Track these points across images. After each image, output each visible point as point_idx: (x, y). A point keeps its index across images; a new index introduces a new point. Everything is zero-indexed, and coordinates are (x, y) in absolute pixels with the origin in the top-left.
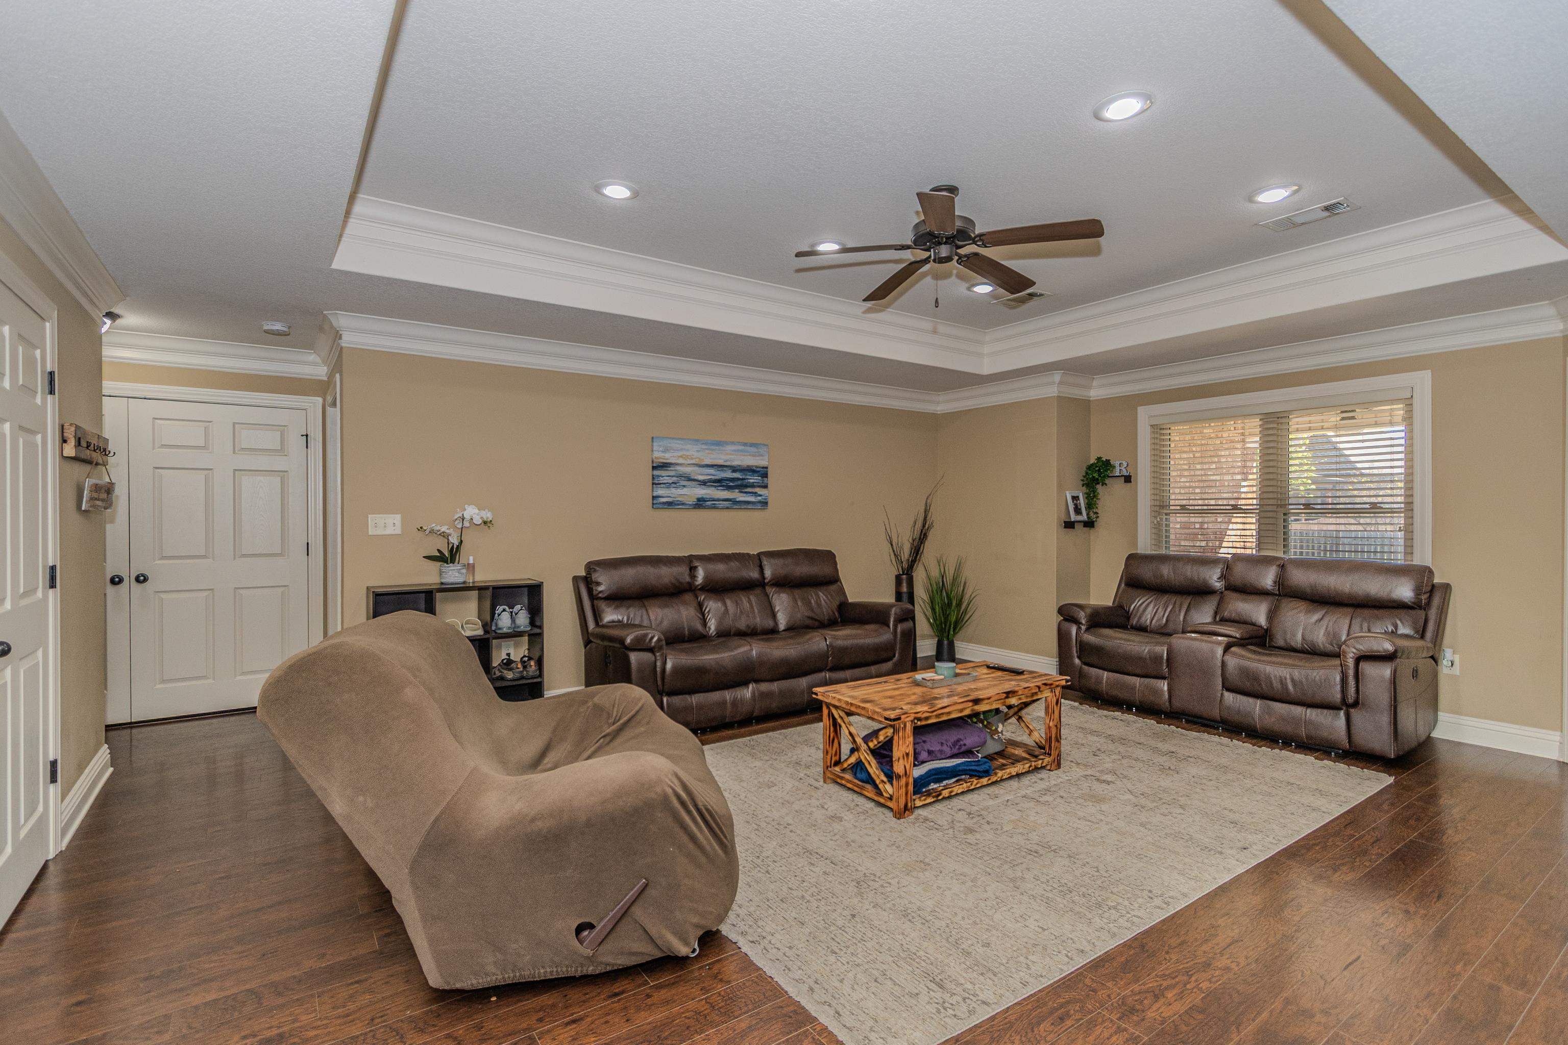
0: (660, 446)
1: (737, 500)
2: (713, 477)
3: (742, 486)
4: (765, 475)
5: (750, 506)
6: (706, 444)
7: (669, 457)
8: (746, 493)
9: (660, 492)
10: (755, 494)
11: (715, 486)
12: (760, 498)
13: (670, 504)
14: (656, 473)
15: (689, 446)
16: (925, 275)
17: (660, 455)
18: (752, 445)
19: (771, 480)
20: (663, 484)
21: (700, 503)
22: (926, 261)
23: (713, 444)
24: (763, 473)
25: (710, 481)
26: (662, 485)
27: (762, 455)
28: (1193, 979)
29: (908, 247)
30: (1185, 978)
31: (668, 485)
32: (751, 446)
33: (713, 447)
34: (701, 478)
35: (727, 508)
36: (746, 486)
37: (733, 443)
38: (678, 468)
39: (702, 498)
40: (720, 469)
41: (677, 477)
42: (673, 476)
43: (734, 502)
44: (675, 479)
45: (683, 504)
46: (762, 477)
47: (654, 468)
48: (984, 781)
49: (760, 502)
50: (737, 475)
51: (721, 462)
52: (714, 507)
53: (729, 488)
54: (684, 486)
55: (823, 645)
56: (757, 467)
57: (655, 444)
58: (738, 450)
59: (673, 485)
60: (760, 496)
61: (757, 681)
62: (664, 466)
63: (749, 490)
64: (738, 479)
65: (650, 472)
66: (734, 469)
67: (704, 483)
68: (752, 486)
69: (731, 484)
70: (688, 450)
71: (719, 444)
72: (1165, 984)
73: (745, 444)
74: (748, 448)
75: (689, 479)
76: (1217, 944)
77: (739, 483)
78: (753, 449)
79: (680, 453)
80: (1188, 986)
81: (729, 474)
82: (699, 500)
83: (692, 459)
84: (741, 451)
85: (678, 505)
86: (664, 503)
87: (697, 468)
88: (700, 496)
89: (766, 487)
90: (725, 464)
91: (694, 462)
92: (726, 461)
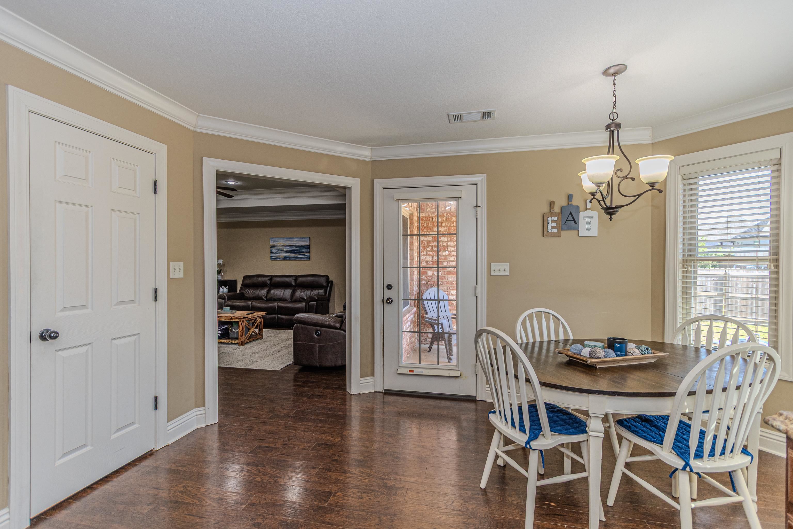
0: (272, 241)
2: (289, 250)
3: (299, 252)
5: (303, 259)
6: (287, 239)
7: (275, 244)
9: (272, 255)
10: (305, 255)
11: (290, 253)
12: (306, 256)
15: (281, 240)
17: (272, 244)
18: (303, 238)
19: (311, 250)
21: (285, 259)
23: (289, 239)
27: (307, 241)
31: (275, 253)
34: (285, 250)
36: (301, 252)
37: (296, 238)
38: (278, 247)
43: (297, 258)
45: (279, 259)
49: (306, 258)
50: (297, 249)
51: (292, 244)
52: (290, 260)
53: (295, 253)
56: (305, 245)
57: (271, 240)
58: (298, 240)
60: (306, 255)
62: (273, 247)
63: (302, 253)
64: (298, 250)
66: (296, 247)
67: (286, 252)
68: (303, 252)
69: (296, 252)
70: (281, 241)
73: (300, 238)
75: (281, 251)
77: (298, 251)
78: (304, 239)
79: (278, 242)
81: (294, 248)
82: (285, 257)
83: (282, 244)
84: (299, 240)
85: (278, 259)
86: (273, 258)
87: (284, 247)
90: (293, 245)
91: (283, 245)
92: (294, 244)
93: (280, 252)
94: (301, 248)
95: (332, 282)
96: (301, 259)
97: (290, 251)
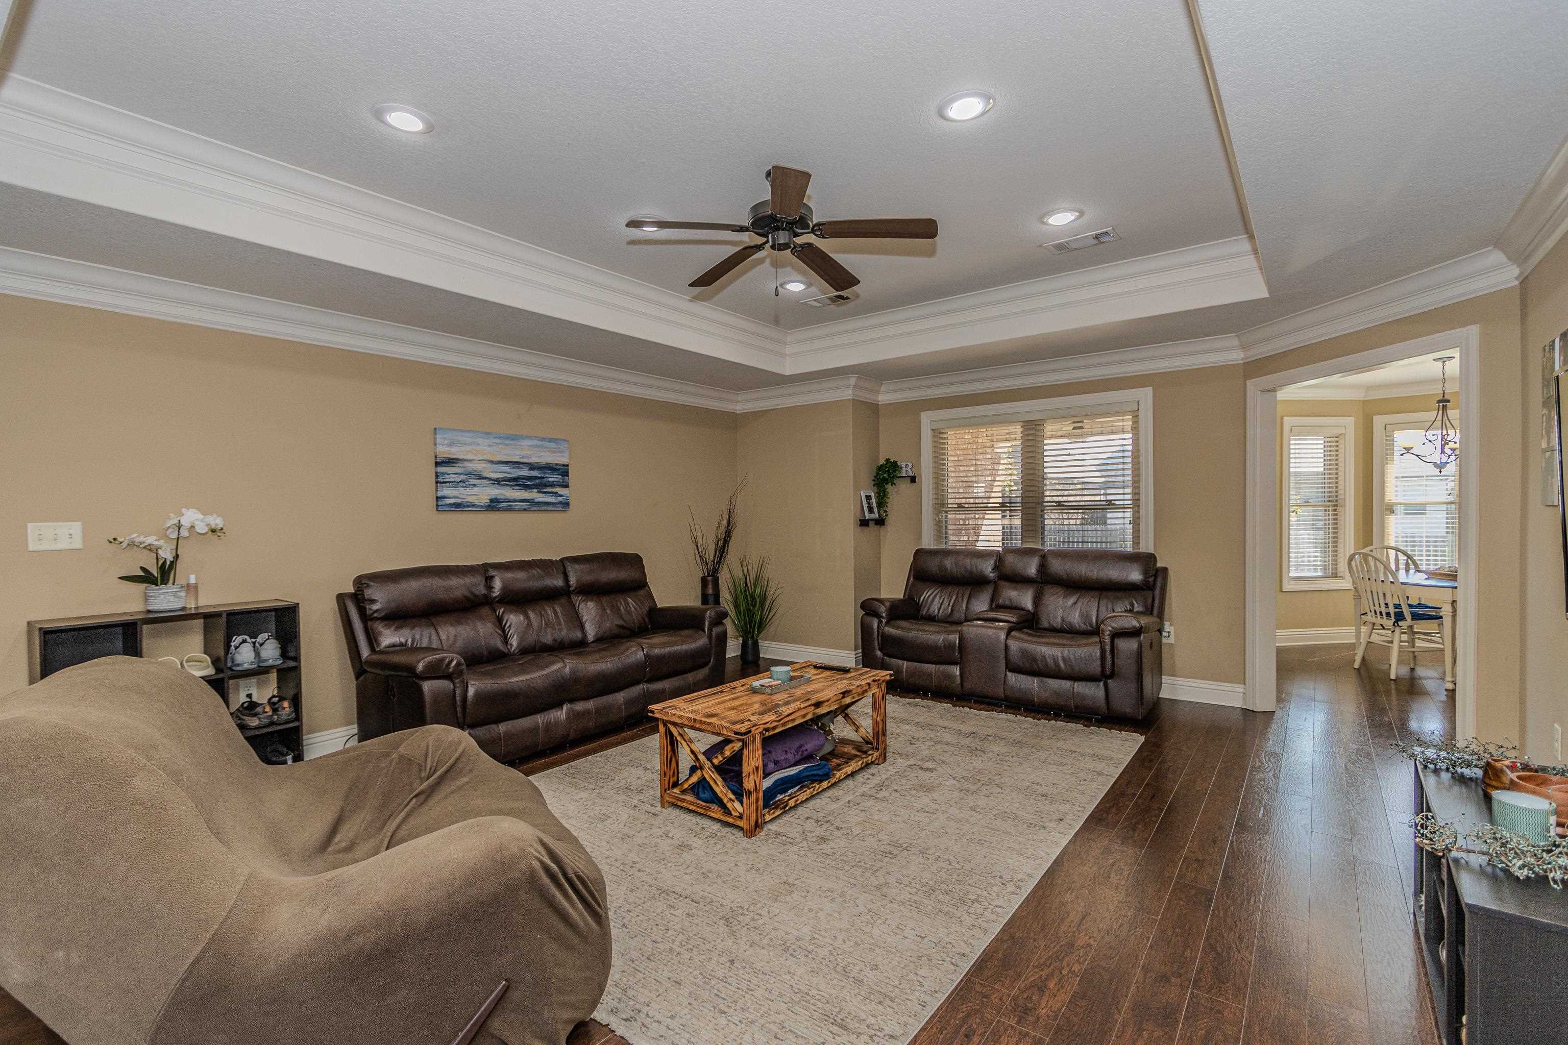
0: (445, 439)
1: (536, 501)
3: (541, 486)
4: (565, 474)
5: (550, 508)
6: (499, 438)
7: (455, 452)
8: (545, 493)
9: (445, 491)
10: (556, 494)
11: (511, 486)
13: (458, 507)
14: (440, 469)
15: (480, 440)
16: (761, 261)
17: (444, 451)
18: (551, 440)
19: (572, 479)
20: (449, 482)
21: (494, 505)
22: (759, 247)
23: (507, 438)
24: (563, 471)
25: (505, 479)
26: (448, 484)
27: (563, 452)
28: (1065, 963)
29: (742, 229)
30: (1058, 964)
31: (455, 484)
32: (550, 442)
33: (507, 442)
35: (525, 510)
36: (546, 486)
37: (530, 438)
38: (467, 464)
39: (496, 499)
40: (515, 466)
41: (466, 475)
42: (460, 474)
43: (532, 502)
44: (463, 477)
45: (474, 505)
46: (563, 476)
47: (437, 464)
48: (825, 784)
49: (561, 503)
50: (535, 473)
51: (516, 459)
52: (509, 509)
54: (475, 485)
55: (640, 655)
56: (557, 464)
57: (438, 436)
58: (535, 446)
59: (461, 484)
60: (561, 496)
61: (572, 701)
62: (450, 462)
64: (536, 478)
65: (432, 469)
66: (532, 467)
67: (497, 482)
68: (552, 485)
69: (529, 483)
70: (478, 444)
71: (514, 438)
72: (1044, 974)
73: (543, 439)
74: (547, 444)
76: (1072, 921)
77: (538, 481)
78: (553, 445)
79: (468, 448)
80: (1064, 972)
81: (525, 472)
82: (491, 501)
83: (483, 454)
84: (537, 446)
85: (468, 506)
87: (489, 465)
88: (493, 497)
89: (567, 486)
90: (522, 460)
91: (485, 457)
92: (523, 457)
93: (472, 481)
94: (545, 473)
96: (545, 508)
97: (510, 480)
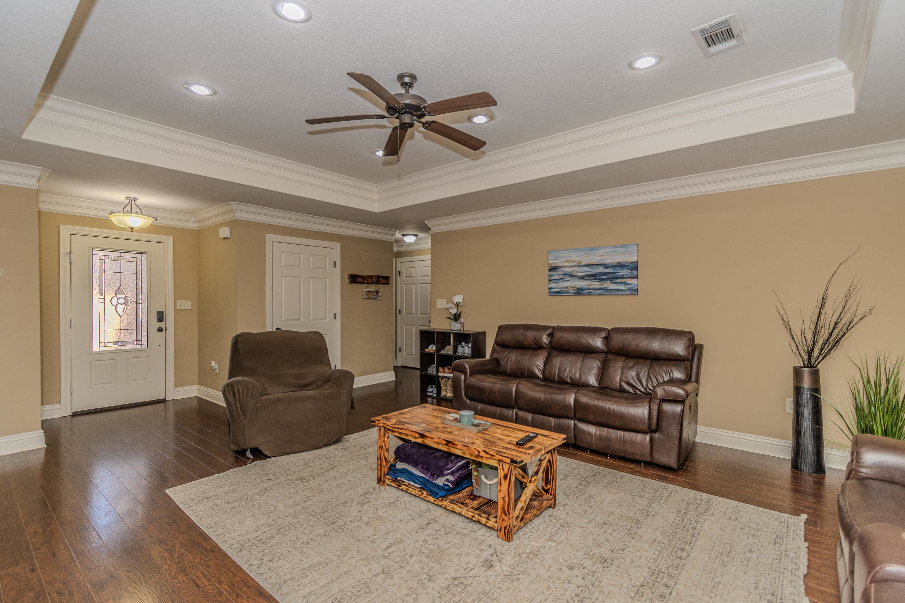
0: (552, 256)
1: (609, 288)
2: (589, 273)
3: (613, 278)
4: (636, 268)
5: (620, 293)
6: (584, 251)
7: (558, 263)
8: (616, 283)
9: (552, 285)
11: (591, 280)
12: (629, 287)
13: (558, 293)
14: (551, 273)
15: (572, 254)
17: (553, 263)
18: (622, 246)
19: (641, 272)
20: (554, 280)
21: (579, 292)
23: (589, 250)
24: (634, 267)
25: (587, 276)
26: (554, 281)
27: (632, 253)
31: (558, 281)
32: (620, 247)
33: (589, 252)
34: (580, 274)
35: (601, 295)
36: (617, 278)
37: (605, 247)
38: (564, 269)
39: (581, 288)
40: (594, 267)
41: (563, 275)
42: (560, 275)
43: (606, 290)
44: (562, 276)
45: (567, 292)
46: (631, 270)
47: (550, 270)
49: (629, 289)
51: (595, 262)
53: (601, 280)
54: (568, 281)
56: (626, 263)
57: (549, 255)
58: (610, 252)
59: (561, 280)
63: (619, 281)
64: (610, 273)
65: (547, 273)
66: (606, 266)
67: (582, 278)
68: (622, 277)
69: (604, 277)
70: (571, 257)
71: (593, 249)
73: (616, 247)
74: (619, 249)
75: (572, 276)
77: (610, 276)
78: (623, 249)
79: (565, 259)
81: (602, 270)
82: (578, 289)
83: (574, 262)
84: (613, 252)
85: (564, 293)
86: (555, 292)
88: (579, 287)
89: (637, 277)
90: (599, 263)
91: (575, 264)
92: (600, 261)
93: (568, 279)
94: (617, 270)
95: (701, 346)
96: (616, 293)
